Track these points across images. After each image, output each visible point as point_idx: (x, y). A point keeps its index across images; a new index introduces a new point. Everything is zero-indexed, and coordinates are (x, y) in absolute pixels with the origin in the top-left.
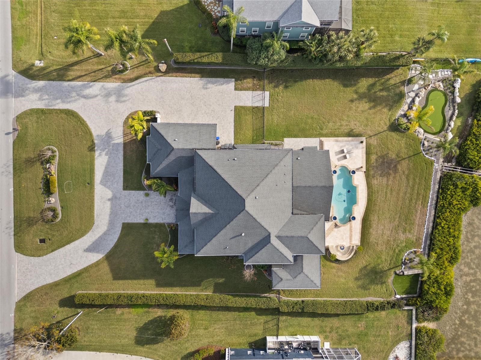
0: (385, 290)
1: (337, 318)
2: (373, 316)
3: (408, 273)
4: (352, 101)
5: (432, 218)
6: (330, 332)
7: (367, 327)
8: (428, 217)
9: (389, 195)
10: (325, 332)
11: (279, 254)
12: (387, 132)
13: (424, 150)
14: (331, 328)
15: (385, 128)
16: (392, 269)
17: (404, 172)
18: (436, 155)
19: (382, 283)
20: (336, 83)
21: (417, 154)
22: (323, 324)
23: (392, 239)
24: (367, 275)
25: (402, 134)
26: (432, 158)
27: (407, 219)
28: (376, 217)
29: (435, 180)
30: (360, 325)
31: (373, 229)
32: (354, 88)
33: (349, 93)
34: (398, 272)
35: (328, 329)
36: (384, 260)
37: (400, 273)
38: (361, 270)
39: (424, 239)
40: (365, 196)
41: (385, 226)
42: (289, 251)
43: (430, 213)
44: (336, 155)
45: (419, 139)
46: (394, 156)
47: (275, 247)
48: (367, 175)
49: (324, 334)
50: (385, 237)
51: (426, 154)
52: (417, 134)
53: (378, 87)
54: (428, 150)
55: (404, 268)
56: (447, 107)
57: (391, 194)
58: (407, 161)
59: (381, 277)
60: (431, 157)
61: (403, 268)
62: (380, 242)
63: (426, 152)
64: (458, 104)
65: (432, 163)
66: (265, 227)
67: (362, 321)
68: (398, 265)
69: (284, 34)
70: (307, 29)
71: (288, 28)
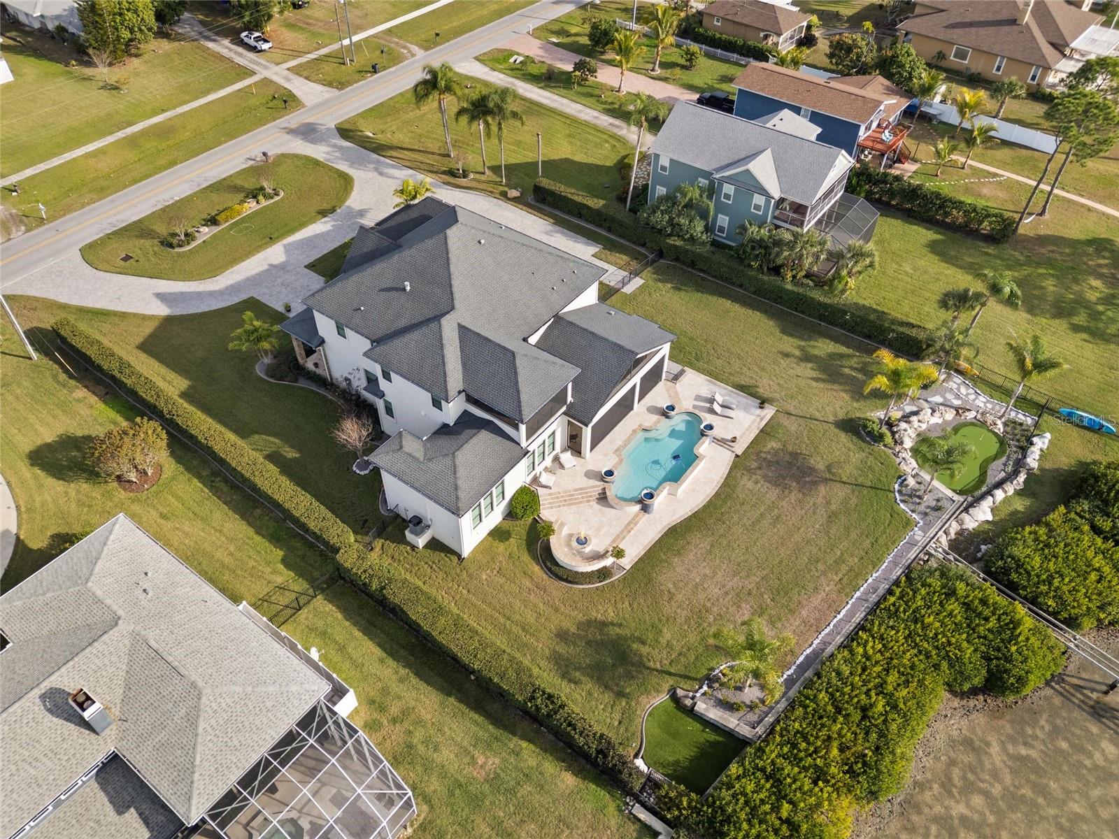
0: (617, 716)
1: (441, 697)
2: (532, 762)
3: (706, 710)
4: (787, 355)
5: (850, 627)
6: (394, 721)
7: (494, 781)
8: (839, 617)
9: (765, 523)
10: (382, 709)
11: (439, 361)
12: (832, 427)
13: (900, 492)
14: (405, 713)
15: (831, 419)
16: (670, 674)
17: (828, 503)
18: (926, 514)
19: (620, 694)
20: (771, 323)
21: (880, 489)
22: (396, 688)
23: (715, 609)
24: (599, 645)
25: (864, 445)
26: (914, 515)
27: (781, 591)
28: (705, 545)
29: (900, 556)
30: (481, 760)
31: (683, 562)
32: (803, 343)
33: (791, 344)
34: (680, 693)
35: (395, 710)
36: (663, 641)
37: (686, 697)
38: (590, 623)
39: (801, 659)
40: (708, 492)
41: (715, 573)
42: (461, 376)
43: (851, 614)
44: (695, 399)
45: (897, 469)
46: (821, 466)
47: (441, 336)
48: (739, 463)
49: (375, 715)
50: (701, 596)
51: (903, 501)
52: (898, 460)
53: (853, 362)
54: (910, 496)
55: (704, 694)
56: (998, 464)
57: (773, 525)
58: (847, 490)
59: (629, 676)
60: (913, 511)
61: (702, 691)
62: (680, 597)
63: (903, 498)
64: (1030, 472)
65: (908, 524)
66: (455, 290)
67: (496, 754)
68: (693, 675)
69: (720, 216)
70: (757, 207)
71: (727, 196)
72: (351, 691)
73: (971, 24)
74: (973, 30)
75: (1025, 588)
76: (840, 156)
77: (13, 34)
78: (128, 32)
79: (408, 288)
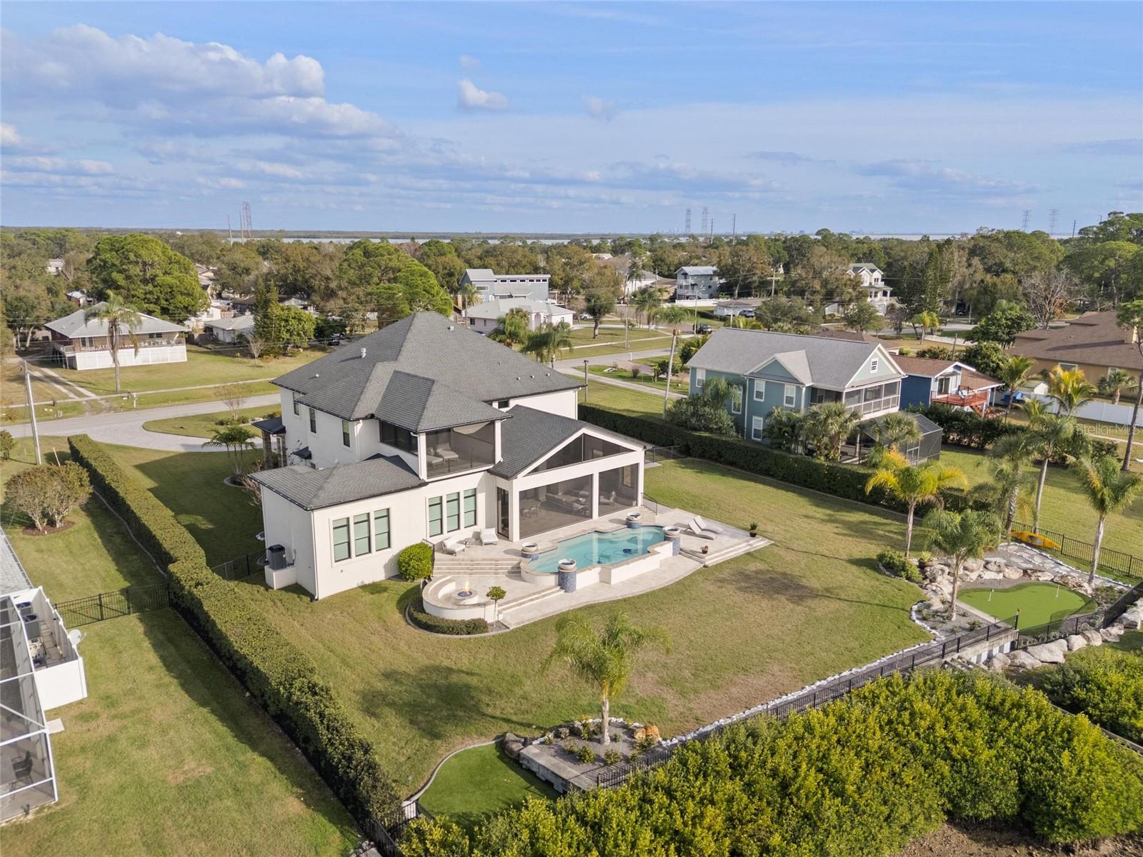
0: (409, 752)
2: (256, 779)
7: (188, 788)
10: (111, 705)
12: (844, 562)
13: (918, 611)
14: (136, 712)
15: (844, 557)
19: (427, 732)
20: (796, 498)
21: (890, 607)
25: (880, 576)
26: (934, 631)
30: (189, 766)
32: (830, 512)
33: (815, 511)
36: (519, 692)
37: (517, 742)
39: (709, 728)
48: (706, 571)
49: (99, 709)
51: (920, 619)
54: (933, 616)
55: (544, 743)
58: (843, 604)
60: (933, 628)
61: (542, 739)
63: (922, 617)
65: (922, 636)
69: (754, 418)
70: (789, 400)
71: (759, 394)
72: (80, 659)
73: (1075, 347)
74: (1078, 350)
75: (1095, 706)
76: (876, 350)
77: (209, 346)
78: (288, 335)
79: (364, 355)
